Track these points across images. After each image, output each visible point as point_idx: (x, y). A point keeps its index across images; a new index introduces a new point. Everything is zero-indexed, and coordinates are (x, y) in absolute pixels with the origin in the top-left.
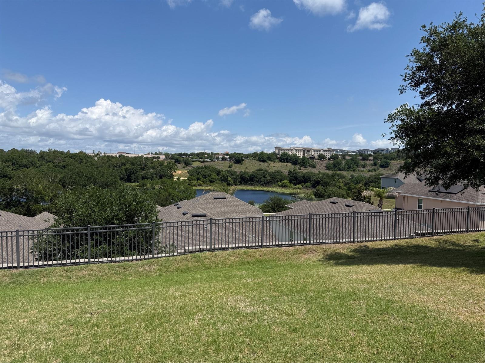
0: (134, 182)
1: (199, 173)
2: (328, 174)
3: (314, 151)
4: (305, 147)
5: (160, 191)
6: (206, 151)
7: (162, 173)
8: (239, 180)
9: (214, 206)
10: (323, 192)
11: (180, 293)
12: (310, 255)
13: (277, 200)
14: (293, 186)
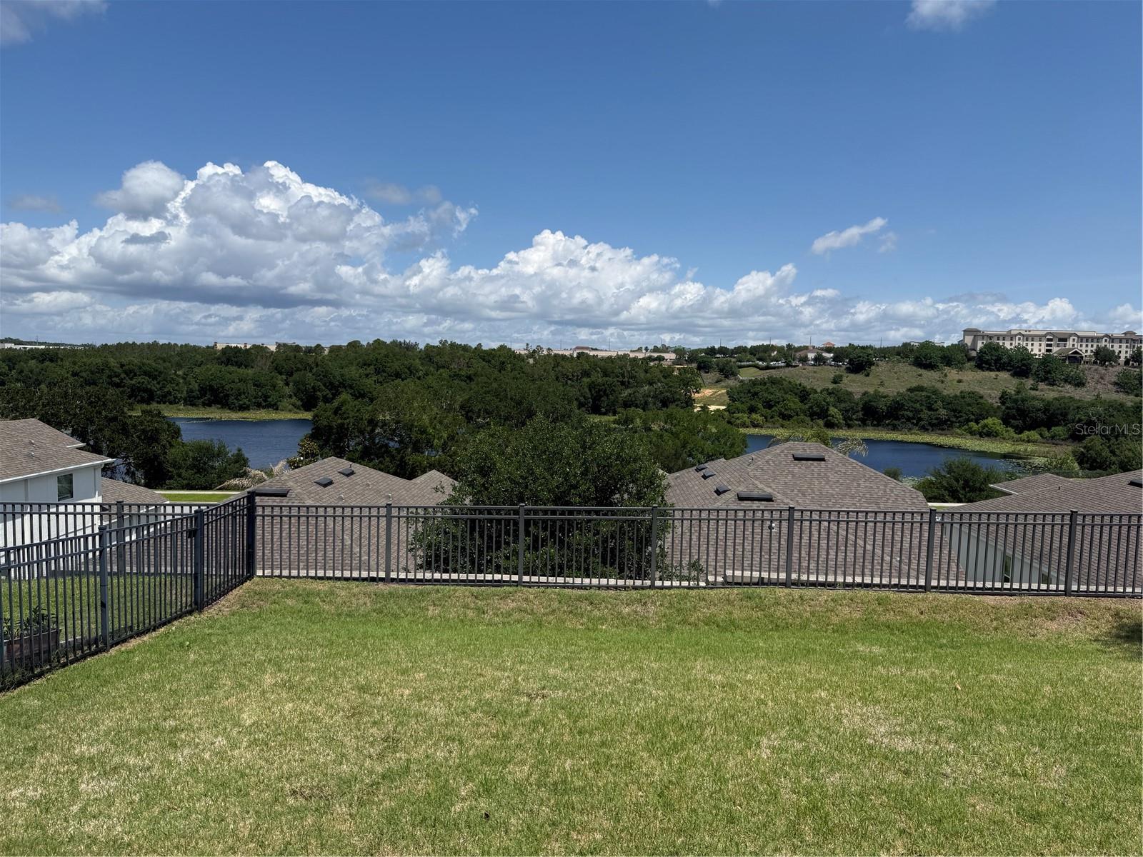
0: (605, 414)
1: (756, 394)
2: (1122, 405)
3: (1081, 339)
4: (1055, 329)
5: (662, 435)
6: (775, 342)
7: (668, 394)
8: (860, 414)
9: (793, 476)
10: (1106, 453)
11: (719, 677)
12: (1067, 622)
13: (965, 471)
14: (1013, 434)
